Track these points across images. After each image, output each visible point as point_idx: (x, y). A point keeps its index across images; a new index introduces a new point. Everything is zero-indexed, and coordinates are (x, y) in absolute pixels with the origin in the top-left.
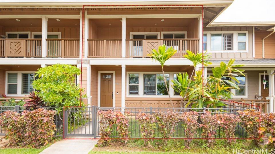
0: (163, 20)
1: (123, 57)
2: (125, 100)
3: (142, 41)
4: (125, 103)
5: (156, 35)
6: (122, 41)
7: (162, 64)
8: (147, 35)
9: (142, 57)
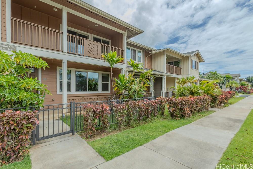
0: (96, 25)
1: (64, 51)
2: (68, 97)
3: (83, 40)
4: (67, 99)
5: (87, 36)
6: (62, 34)
7: (111, 65)
8: (78, 33)
9: (83, 56)
